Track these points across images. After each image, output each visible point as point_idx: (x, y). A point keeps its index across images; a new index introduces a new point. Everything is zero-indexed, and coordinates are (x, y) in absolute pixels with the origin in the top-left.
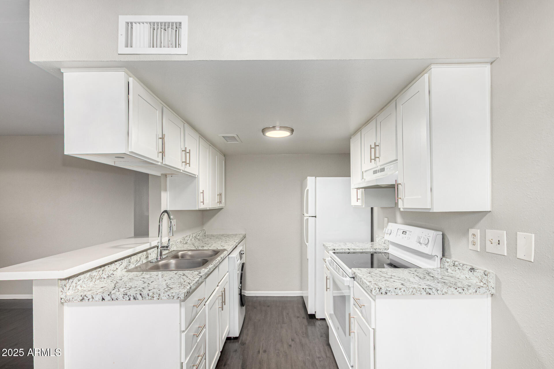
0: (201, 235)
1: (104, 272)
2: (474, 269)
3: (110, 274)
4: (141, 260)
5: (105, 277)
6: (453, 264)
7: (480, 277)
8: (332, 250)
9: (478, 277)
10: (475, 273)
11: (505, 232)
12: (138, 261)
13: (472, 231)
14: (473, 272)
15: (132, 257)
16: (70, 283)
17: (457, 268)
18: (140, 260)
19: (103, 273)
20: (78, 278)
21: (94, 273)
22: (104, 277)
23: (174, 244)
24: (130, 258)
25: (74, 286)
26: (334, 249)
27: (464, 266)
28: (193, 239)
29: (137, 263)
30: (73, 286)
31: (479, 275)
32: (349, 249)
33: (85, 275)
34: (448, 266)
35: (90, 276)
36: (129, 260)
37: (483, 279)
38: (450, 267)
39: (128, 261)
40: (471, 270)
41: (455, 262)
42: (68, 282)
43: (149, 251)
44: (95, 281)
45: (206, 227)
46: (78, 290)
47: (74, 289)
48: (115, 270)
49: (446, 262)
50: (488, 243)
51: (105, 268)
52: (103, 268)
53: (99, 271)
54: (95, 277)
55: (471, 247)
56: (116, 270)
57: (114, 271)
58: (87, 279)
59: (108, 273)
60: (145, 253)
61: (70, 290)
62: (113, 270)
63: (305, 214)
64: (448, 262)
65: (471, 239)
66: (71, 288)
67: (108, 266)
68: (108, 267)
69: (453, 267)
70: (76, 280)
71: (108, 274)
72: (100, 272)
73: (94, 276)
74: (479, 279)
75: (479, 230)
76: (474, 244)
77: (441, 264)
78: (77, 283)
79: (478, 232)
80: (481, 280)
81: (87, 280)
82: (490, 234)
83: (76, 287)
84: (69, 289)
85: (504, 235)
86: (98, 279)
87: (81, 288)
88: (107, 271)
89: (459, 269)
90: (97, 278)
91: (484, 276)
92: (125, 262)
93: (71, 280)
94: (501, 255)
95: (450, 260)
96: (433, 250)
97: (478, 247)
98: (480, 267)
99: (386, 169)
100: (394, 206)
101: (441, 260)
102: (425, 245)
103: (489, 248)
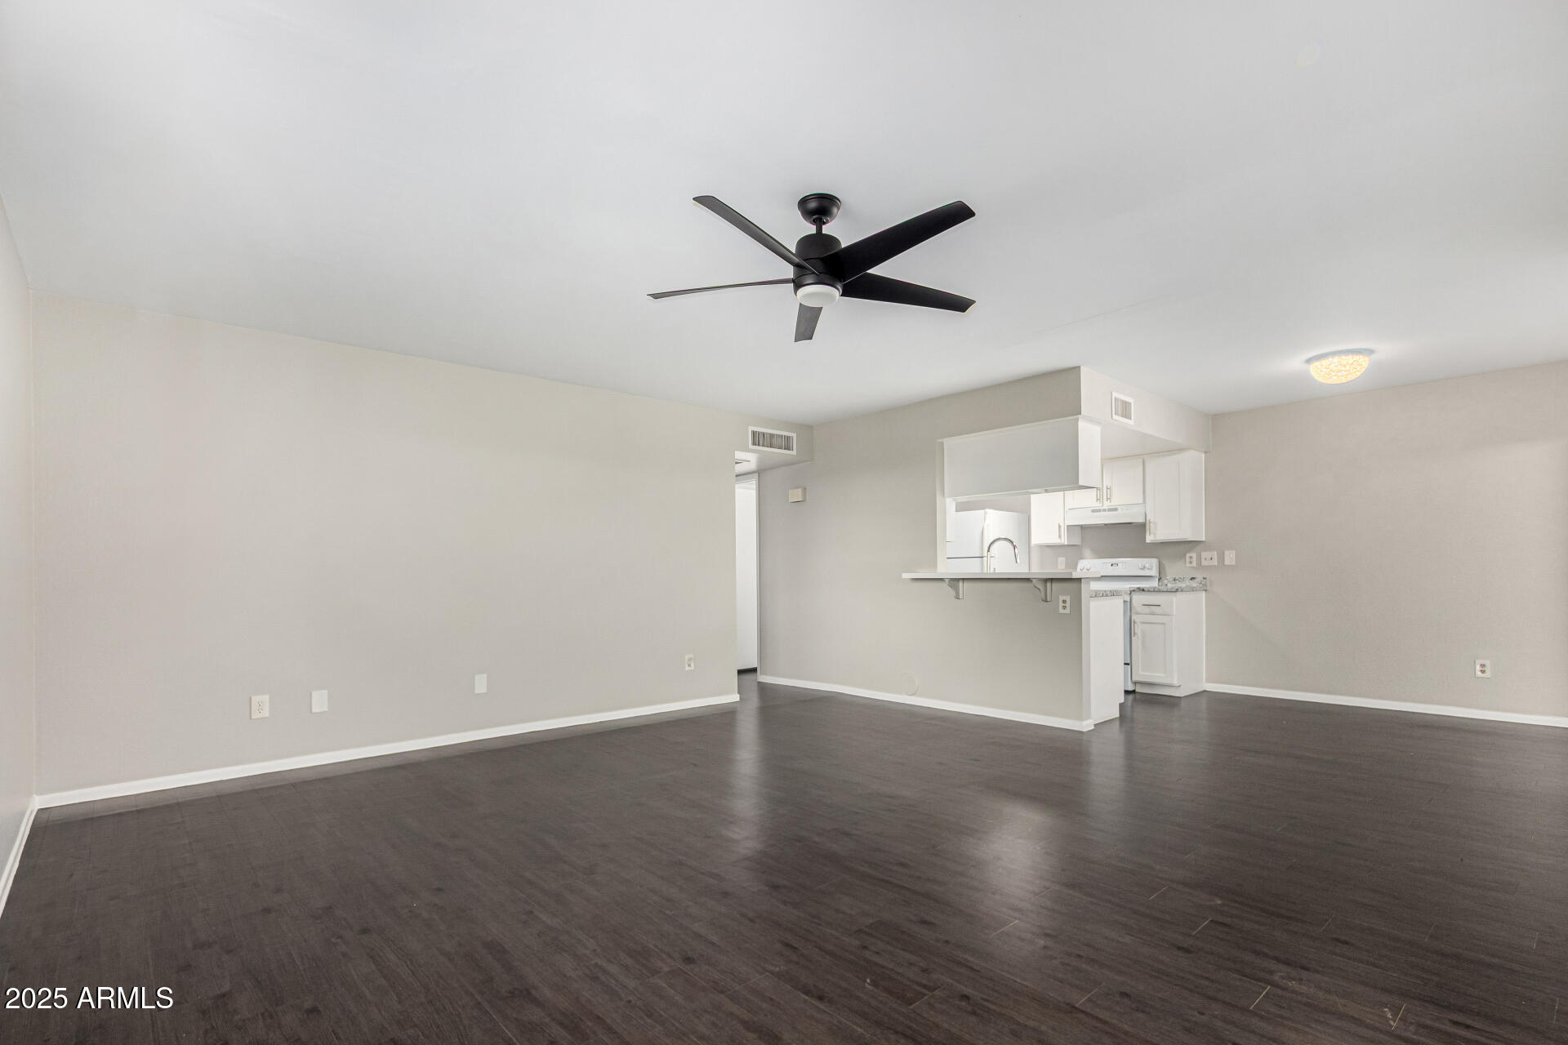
2: (1194, 578)
6: (1173, 579)
7: (1200, 582)
9: (1198, 582)
10: (1195, 580)
11: (1216, 552)
13: (1188, 555)
17: (1178, 581)
27: (1185, 578)
31: (1198, 580)
34: (1167, 581)
38: (1170, 582)
41: (1175, 577)
49: (1165, 579)
50: (1203, 560)
55: (1188, 565)
64: (1167, 579)
65: (1188, 559)
69: (1173, 581)
74: (1199, 584)
75: (1195, 551)
76: (1191, 563)
77: (1159, 582)
79: (1194, 555)
82: (1204, 555)
85: (1214, 554)
91: (1203, 580)
94: (1212, 566)
95: (1170, 577)
96: (1154, 572)
97: (1194, 564)
98: (1199, 577)
99: (1120, 510)
100: (1080, 544)
101: (1159, 580)
102: (1148, 569)
103: (1204, 563)
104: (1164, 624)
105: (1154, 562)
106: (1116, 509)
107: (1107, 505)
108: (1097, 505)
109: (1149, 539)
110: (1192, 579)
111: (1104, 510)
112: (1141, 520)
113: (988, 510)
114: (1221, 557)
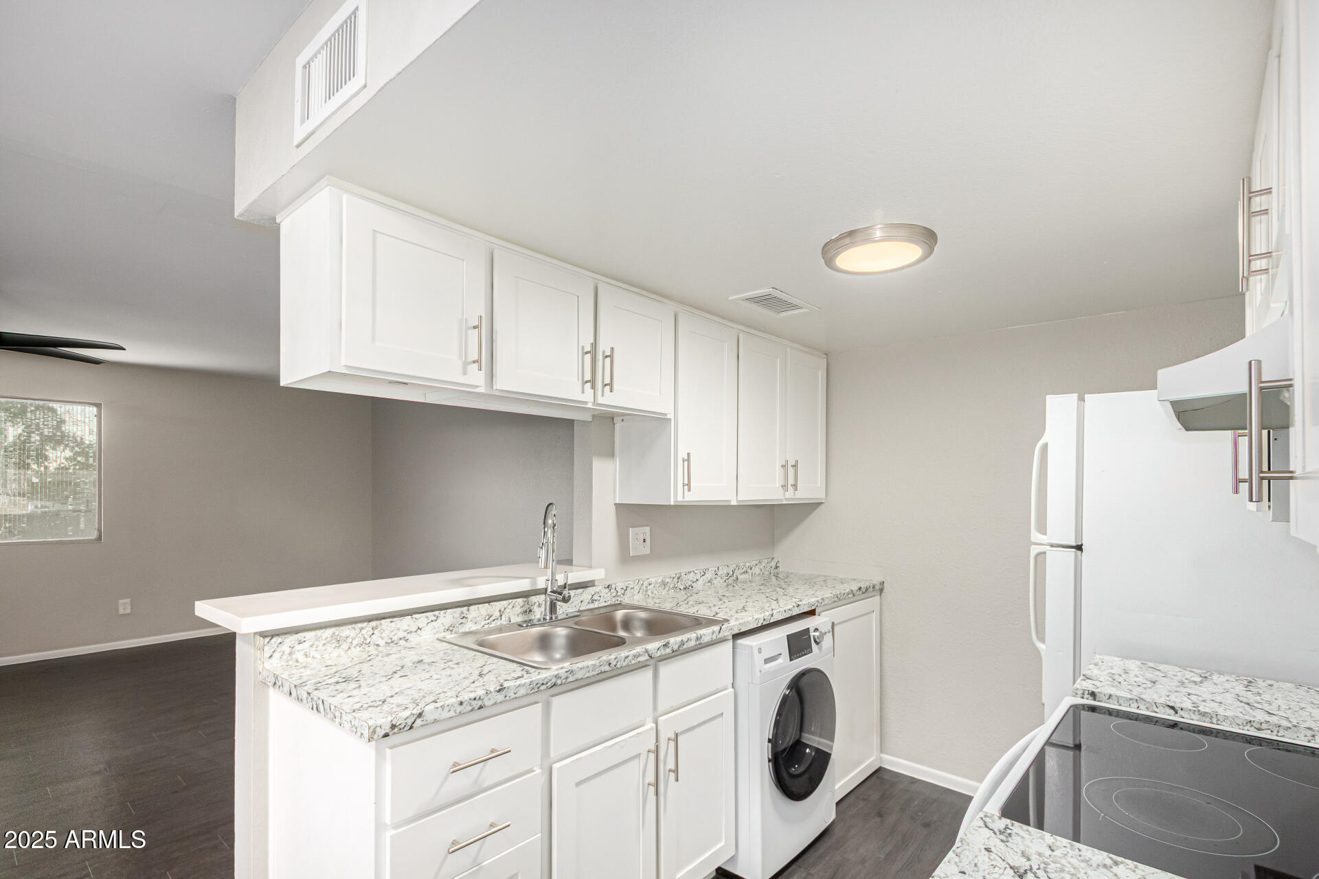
0: (756, 570)
1: (376, 632)
3: (395, 638)
4: (503, 617)
5: (382, 643)
8: (1080, 693)
12: (493, 618)
15: (472, 608)
16: (275, 646)
18: (501, 616)
19: (373, 634)
20: (297, 636)
21: (346, 631)
22: (377, 643)
23: (637, 588)
24: (466, 608)
25: (287, 653)
26: (1093, 694)
28: (718, 582)
29: (489, 621)
30: (284, 652)
32: (1172, 708)
33: (319, 632)
35: (332, 636)
36: (462, 613)
39: (457, 615)
42: (268, 642)
43: (534, 599)
44: (349, 648)
45: (780, 553)
46: (297, 661)
47: (285, 657)
48: (414, 630)
51: (381, 624)
52: (374, 624)
53: (362, 629)
54: (349, 640)
56: (416, 632)
57: (411, 632)
58: (325, 642)
59: (388, 636)
60: (520, 601)
61: (272, 659)
62: (405, 631)
63: (1036, 536)
66: (277, 655)
67: (391, 620)
68: (391, 622)
70: (290, 640)
71: (391, 639)
72: (364, 632)
73: (347, 638)
78: (293, 647)
81: (324, 645)
83: (290, 654)
84: (271, 656)
86: (357, 645)
87: (305, 659)
88: (387, 632)
90: (355, 642)
92: (448, 617)
93: (276, 640)
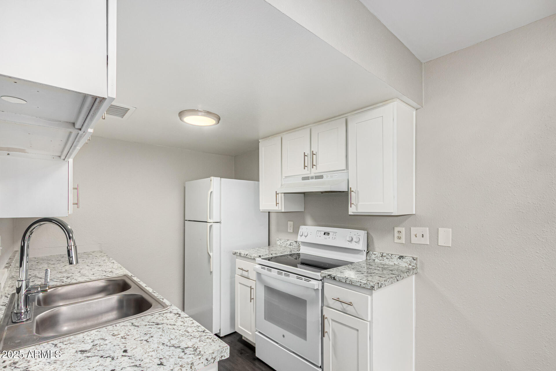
2: (403, 257)
6: (381, 255)
7: (409, 262)
9: (407, 262)
10: (404, 260)
11: (428, 228)
13: (397, 229)
14: (402, 259)
17: (385, 258)
27: (392, 256)
31: (407, 260)
32: (271, 254)
34: (375, 257)
37: (412, 263)
38: (378, 258)
40: (400, 258)
41: (383, 253)
49: (372, 254)
50: (413, 237)
55: (396, 240)
64: (375, 254)
65: (396, 235)
69: (381, 258)
74: (407, 264)
75: (404, 228)
76: (399, 238)
77: (367, 256)
79: (403, 230)
80: (410, 264)
82: (414, 230)
85: (426, 231)
89: (387, 258)
91: (413, 260)
94: (424, 244)
95: (377, 253)
96: (362, 246)
97: (403, 241)
98: (408, 254)
99: (325, 177)
100: (303, 210)
101: (367, 253)
102: (356, 242)
103: (414, 240)
104: (358, 330)
105: (362, 234)
106: (321, 177)
107: (314, 172)
108: (306, 172)
109: (352, 210)
110: (401, 257)
111: (312, 178)
112: (343, 188)
113: (212, 178)
114: (435, 236)
